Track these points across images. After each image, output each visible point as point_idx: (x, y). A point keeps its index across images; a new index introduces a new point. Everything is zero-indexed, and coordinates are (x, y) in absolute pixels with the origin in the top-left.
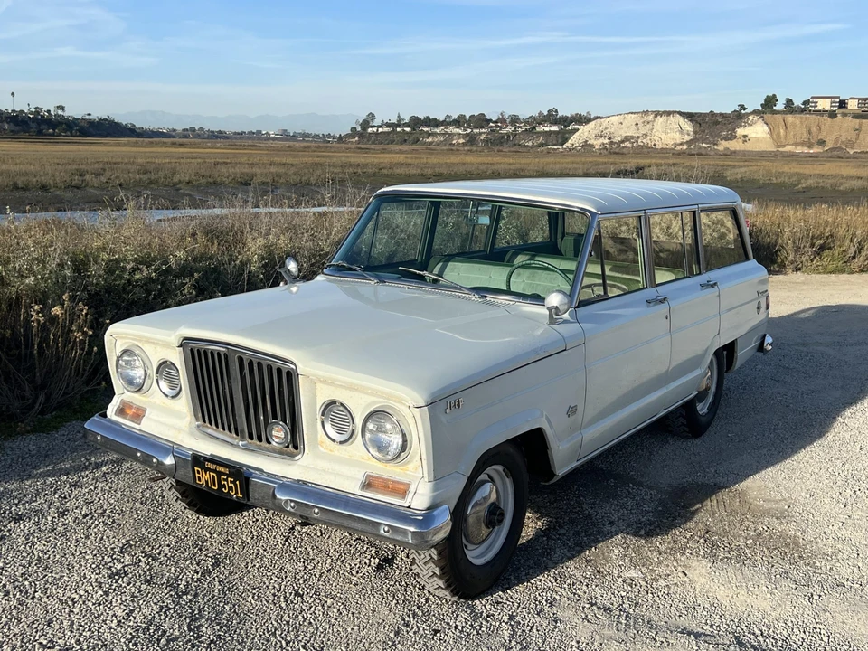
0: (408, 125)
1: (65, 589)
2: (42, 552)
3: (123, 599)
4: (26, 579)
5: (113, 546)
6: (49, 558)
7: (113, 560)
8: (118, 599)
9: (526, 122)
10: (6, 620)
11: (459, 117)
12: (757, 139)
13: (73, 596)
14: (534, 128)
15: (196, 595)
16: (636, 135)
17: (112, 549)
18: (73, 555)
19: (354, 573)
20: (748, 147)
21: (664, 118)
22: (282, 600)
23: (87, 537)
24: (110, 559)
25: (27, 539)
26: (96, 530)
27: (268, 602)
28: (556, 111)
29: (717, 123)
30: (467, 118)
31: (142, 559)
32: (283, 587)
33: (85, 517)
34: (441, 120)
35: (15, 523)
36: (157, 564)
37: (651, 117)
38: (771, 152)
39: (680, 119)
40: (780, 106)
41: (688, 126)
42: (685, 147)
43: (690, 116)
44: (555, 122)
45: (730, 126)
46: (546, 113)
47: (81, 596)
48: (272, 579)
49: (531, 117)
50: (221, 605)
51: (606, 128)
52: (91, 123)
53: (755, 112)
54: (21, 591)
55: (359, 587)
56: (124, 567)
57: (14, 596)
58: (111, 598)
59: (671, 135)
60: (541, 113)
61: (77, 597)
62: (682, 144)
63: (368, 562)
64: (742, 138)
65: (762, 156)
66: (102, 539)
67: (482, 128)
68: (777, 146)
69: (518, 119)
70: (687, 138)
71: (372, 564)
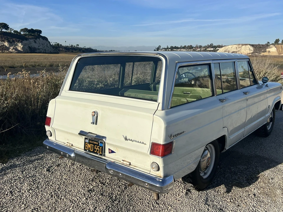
0: (170, 49)
1: (72, 196)
2: (65, 179)
3: (93, 202)
4: (59, 190)
5: (89, 178)
6: (67, 182)
7: (89, 184)
8: (91, 202)
9: (204, 47)
10: (50, 208)
11: (184, 46)
12: (273, 52)
13: (75, 199)
14: (206, 49)
15: (119, 201)
16: (236, 51)
17: (89, 179)
18: (76, 181)
19: (177, 195)
20: (271, 54)
21: (245, 46)
22: (152, 206)
23: (81, 174)
24: (88, 184)
25: (61, 174)
26: (84, 171)
27: (146, 206)
28: (213, 44)
29: (261, 47)
30: (187, 46)
31: (99, 184)
32: (151, 199)
33: (80, 166)
34: (179, 47)
35: (57, 167)
36: (105, 187)
37: (241, 46)
38: (277, 56)
39: (250, 46)
40: (280, 42)
41: (252, 48)
42: (251, 54)
43: (252, 45)
44: (212, 48)
45: (265, 48)
46: (210, 45)
47: (78, 199)
48: (146, 195)
49: (205, 46)
50: (129, 207)
51: (227, 49)
52: (86, 49)
53: (273, 44)
54: (57, 196)
55: (180, 202)
56: (93, 187)
57: (54, 197)
58: (88, 201)
59: (247, 51)
60: (208, 45)
61: (76, 199)
62: (250, 53)
63: (182, 191)
64: (268, 52)
65: (275, 57)
66: (86, 175)
67: (191, 49)
68: (279, 54)
69: (202, 47)
70: (251, 52)
71: (183, 192)
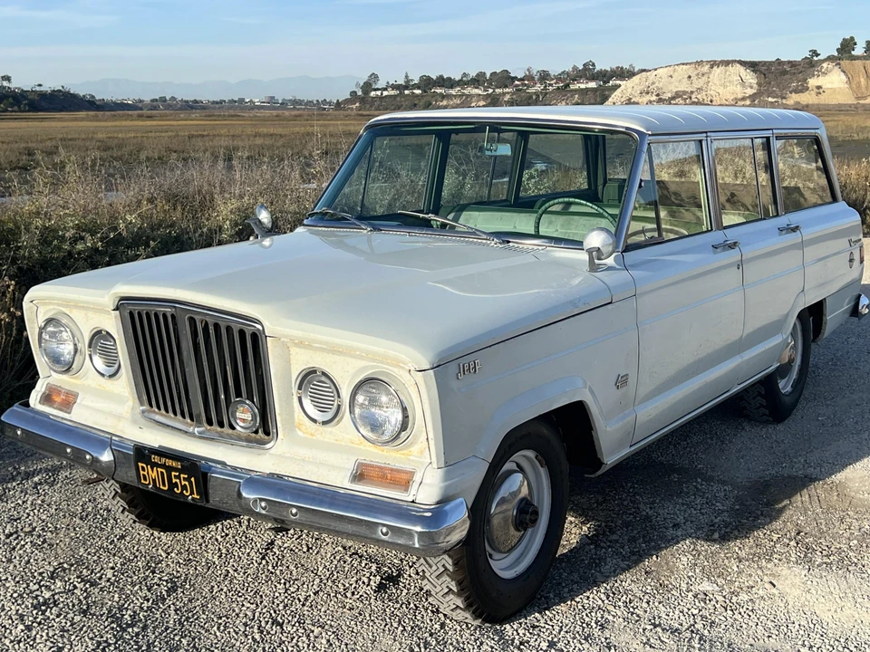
0: (417, 86)
3: (50, 635)
5: (41, 570)
7: (41, 587)
8: (44, 634)
9: (558, 79)
11: (478, 75)
12: (834, 90)
14: (568, 85)
15: (145, 627)
16: (689, 90)
17: (40, 574)
19: (349, 595)
20: (824, 99)
21: (722, 68)
22: (256, 631)
24: (36, 587)
26: (21, 552)
27: (237, 633)
28: (593, 65)
29: (784, 73)
30: (488, 76)
31: (78, 585)
32: (257, 614)
33: (8, 536)
34: (457, 79)
36: (97, 590)
37: (706, 68)
38: (850, 106)
39: (741, 69)
40: (859, 50)
41: (751, 78)
42: (748, 102)
43: (753, 66)
44: (593, 78)
45: (800, 76)
46: (581, 67)
48: (243, 605)
49: (563, 72)
50: (177, 638)
51: (653, 83)
52: (43, 95)
53: (830, 58)
55: (355, 612)
56: (54, 595)
58: (34, 633)
59: (731, 88)
60: (575, 68)
62: (744, 100)
63: (366, 581)
64: (816, 90)
65: (841, 109)
66: (28, 562)
67: (506, 87)
68: (858, 98)
69: (549, 75)
70: (750, 92)
71: (372, 583)
